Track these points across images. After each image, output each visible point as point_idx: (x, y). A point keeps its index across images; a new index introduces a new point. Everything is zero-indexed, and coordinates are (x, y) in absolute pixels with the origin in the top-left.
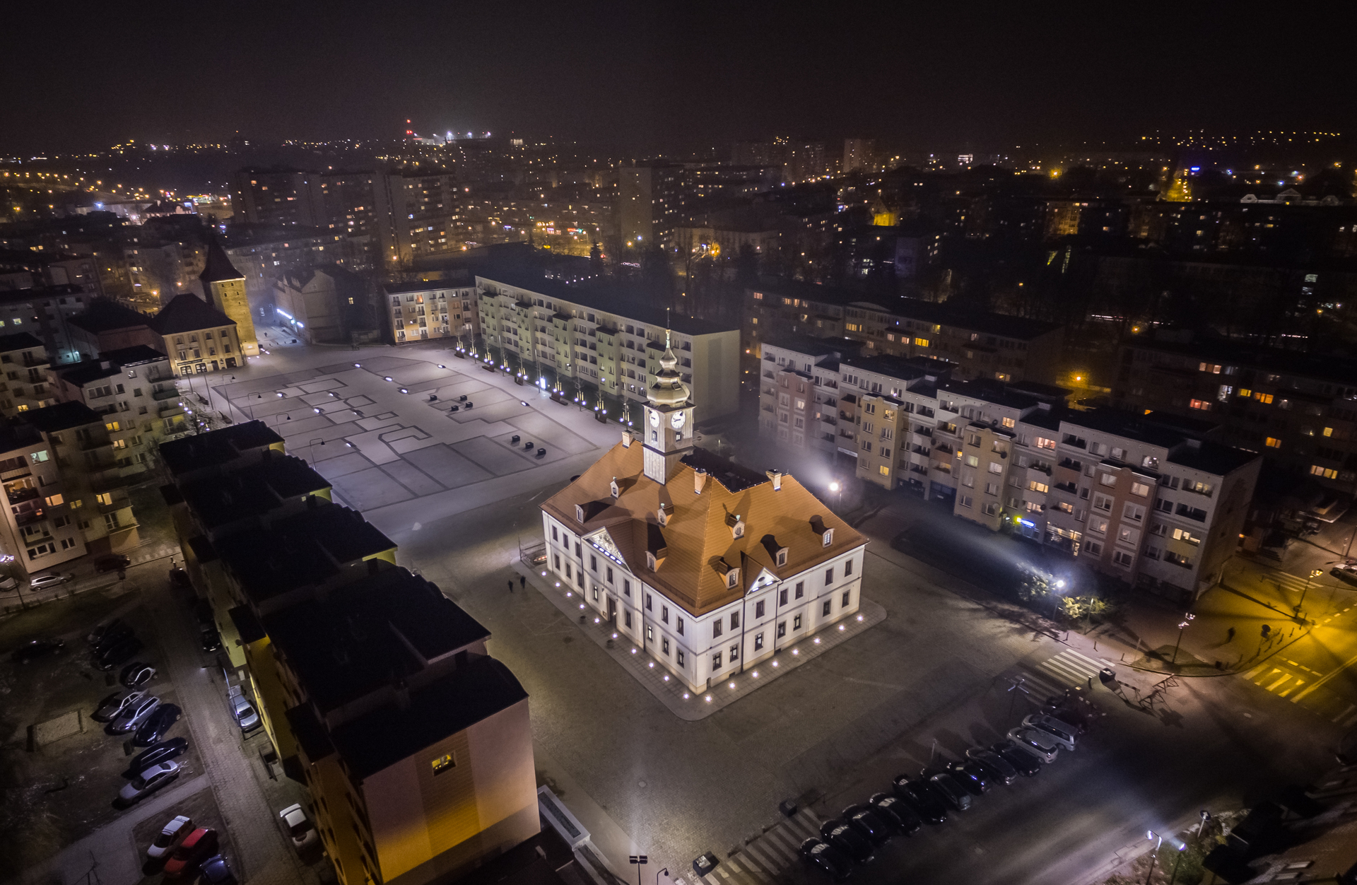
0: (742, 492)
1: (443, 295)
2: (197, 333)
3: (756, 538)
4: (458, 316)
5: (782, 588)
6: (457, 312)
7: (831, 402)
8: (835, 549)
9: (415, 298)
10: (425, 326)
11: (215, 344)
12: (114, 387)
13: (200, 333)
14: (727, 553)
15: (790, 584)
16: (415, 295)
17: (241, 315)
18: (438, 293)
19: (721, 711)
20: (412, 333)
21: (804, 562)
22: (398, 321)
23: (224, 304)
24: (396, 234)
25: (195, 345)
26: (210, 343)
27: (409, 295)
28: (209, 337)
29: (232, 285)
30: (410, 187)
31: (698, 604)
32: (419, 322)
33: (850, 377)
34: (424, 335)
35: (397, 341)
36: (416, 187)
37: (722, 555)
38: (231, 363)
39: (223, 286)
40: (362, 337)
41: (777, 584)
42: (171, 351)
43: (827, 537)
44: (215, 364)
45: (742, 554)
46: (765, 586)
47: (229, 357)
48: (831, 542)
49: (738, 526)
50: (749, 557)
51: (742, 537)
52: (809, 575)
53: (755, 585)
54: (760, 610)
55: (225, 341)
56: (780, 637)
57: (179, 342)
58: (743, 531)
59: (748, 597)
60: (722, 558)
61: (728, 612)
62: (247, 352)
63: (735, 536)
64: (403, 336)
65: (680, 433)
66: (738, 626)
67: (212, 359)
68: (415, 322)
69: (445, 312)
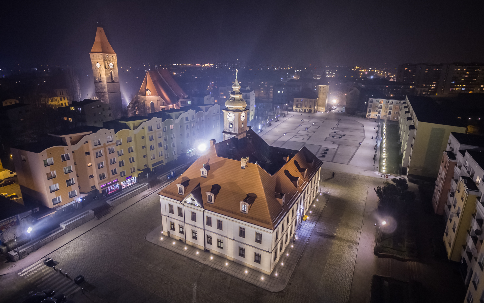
0: (223, 159)
1: (392, 102)
3: (211, 182)
5: (207, 214)
6: (397, 111)
8: (248, 217)
9: (380, 101)
10: (380, 113)
13: (309, 100)
15: (212, 216)
16: (380, 100)
17: (323, 98)
21: (228, 211)
22: (370, 109)
25: (301, 103)
27: (378, 99)
28: (306, 101)
29: (324, 87)
34: (379, 117)
40: (358, 114)
41: (202, 209)
42: (295, 103)
43: (245, 207)
44: (305, 110)
45: (199, 185)
46: (194, 205)
47: (310, 109)
48: (247, 212)
49: (203, 170)
50: (200, 188)
51: (206, 177)
52: (226, 220)
53: (189, 200)
54: (194, 217)
55: (311, 104)
56: (208, 243)
57: (297, 101)
58: (206, 175)
59: (185, 204)
60: (189, 180)
61: (176, 204)
62: (321, 110)
63: (202, 175)
64: (370, 115)
65: (232, 124)
66: (182, 217)
67: (305, 108)
68: (377, 111)
69: (391, 110)
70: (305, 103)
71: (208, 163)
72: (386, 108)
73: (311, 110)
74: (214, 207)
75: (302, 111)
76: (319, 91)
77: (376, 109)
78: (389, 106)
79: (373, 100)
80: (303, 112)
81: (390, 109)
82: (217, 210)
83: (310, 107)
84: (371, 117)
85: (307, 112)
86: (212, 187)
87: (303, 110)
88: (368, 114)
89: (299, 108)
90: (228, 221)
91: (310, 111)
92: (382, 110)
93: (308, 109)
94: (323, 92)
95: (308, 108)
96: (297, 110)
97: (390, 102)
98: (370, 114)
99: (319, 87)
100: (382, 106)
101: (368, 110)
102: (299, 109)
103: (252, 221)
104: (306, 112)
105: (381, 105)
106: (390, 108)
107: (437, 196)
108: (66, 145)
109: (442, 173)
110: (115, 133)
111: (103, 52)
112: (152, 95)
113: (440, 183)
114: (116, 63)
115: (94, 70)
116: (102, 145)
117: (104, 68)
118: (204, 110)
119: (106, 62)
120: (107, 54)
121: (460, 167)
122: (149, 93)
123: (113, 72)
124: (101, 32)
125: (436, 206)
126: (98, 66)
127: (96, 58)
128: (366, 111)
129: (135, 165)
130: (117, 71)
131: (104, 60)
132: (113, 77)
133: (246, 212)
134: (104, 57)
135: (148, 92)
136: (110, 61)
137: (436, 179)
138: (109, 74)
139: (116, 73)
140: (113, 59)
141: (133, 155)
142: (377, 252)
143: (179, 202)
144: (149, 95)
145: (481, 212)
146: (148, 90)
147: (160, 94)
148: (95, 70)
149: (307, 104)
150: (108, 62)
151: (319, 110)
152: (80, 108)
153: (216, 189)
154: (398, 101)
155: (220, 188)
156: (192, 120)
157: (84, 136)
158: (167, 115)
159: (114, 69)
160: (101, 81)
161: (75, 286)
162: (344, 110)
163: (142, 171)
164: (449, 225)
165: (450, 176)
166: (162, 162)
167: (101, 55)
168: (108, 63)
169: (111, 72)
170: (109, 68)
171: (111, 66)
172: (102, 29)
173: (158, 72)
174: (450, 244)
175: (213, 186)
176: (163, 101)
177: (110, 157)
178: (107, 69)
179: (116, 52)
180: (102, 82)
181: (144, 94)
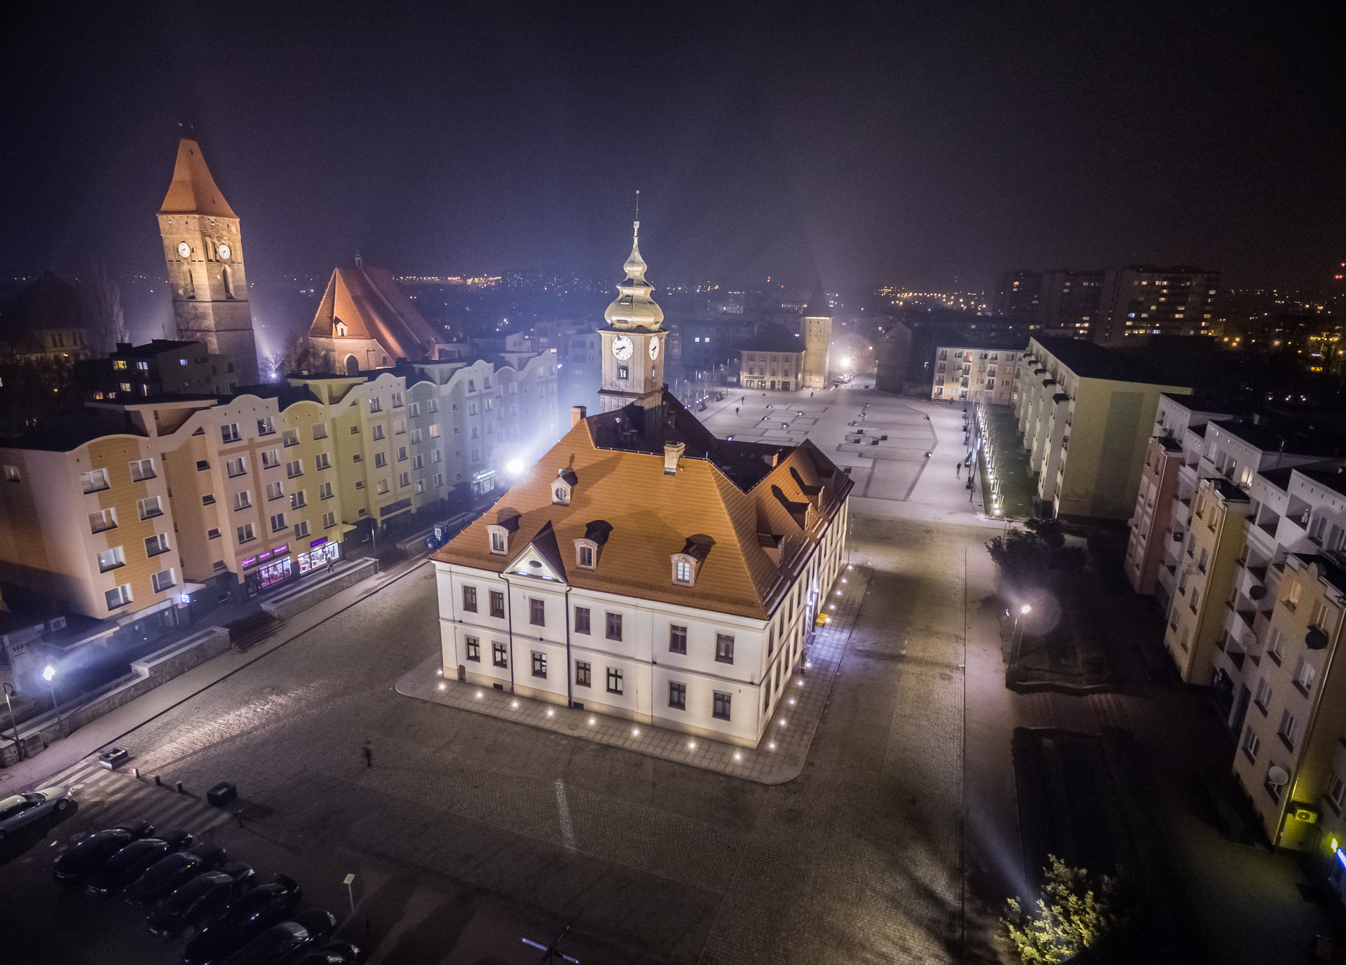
0: (611, 453)
1: (996, 355)
3: (584, 516)
4: (1007, 383)
5: (576, 601)
6: (1008, 378)
8: (693, 595)
9: (965, 355)
14: (530, 514)
16: (965, 351)
17: (815, 344)
18: (991, 353)
22: (940, 377)
23: (807, 335)
25: (763, 364)
26: (774, 365)
27: (958, 350)
29: (818, 322)
32: (961, 380)
34: (963, 395)
35: (933, 397)
39: (813, 321)
41: (563, 587)
42: (744, 365)
43: (684, 568)
44: (773, 383)
45: (549, 525)
46: (540, 578)
47: (786, 380)
48: (692, 584)
49: (560, 484)
50: (553, 533)
51: (567, 505)
52: (633, 611)
53: (523, 566)
54: (537, 614)
55: (787, 366)
56: (579, 682)
57: (752, 359)
58: (568, 497)
59: (512, 579)
60: (520, 516)
61: (484, 582)
62: (814, 384)
63: (555, 499)
64: (941, 393)
65: (626, 369)
66: (503, 618)
67: (772, 379)
68: (957, 380)
69: (993, 376)
70: (771, 363)
71: (570, 467)
72: (981, 371)
73: (789, 383)
74: (600, 578)
75: (763, 385)
76: (808, 333)
77: (956, 373)
78: (989, 366)
79: (946, 351)
80: (768, 390)
81: (992, 373)
82: (608, 586)
83: (786, 374)
84: (943, 397)
85: (779, 389)
86: (586, 529)
87: (768, 384)
88: (935, 389)
89: (756, 378)
90: (639, 612)
91: (785, 387)
92: (971, 378)
93: (779, 382)
94: (817, 335)
95: (779, 379)
96: (752, 384)
97: (989, 357)
98: (941, 389)
99: (808, 323)
100: (969, 366)
101: (936, 378)
102: (756, 381)
103: (707, 603)
104: (776, 388)
105: (968, 364)
106: (990, 371)
107: (1139, 547)
108: (146, 435)
109: (1150, 489)
110: (281, 410)
111: (201, 210)
112: (351, 336)
113: (1144, 517)
114: (239, 246)
115: (172, 265)
116: (244, 443)
117: (202, 258)
118: (515, 363)
119: (208, 239)
120: (212, 218)
121: (1194, 466)
122: (342, 330)
123: (229, 270)
124: (192, 153)
125: (1138, 573)
126: (185, 251)
127: (178, 229)
128: (930, 382)
129: (334, 506)
130: (242, 267)
131: (204, 235)
132: (231, 286)
133: (688, 582)
134: (202, 225)
135: (340, 326)
136: (220, 238)
137: (1131, 513)
138: (219, 277)
139: (238, 274)
140: (230, 231)
141: (330, 476)
142: (1013, 682)
143: (495, 575)
144: (343, 335)
145: (1260, 546)
146: (337, 321)
147: (375, 334)
148: (175, 264)
149: (778, 367)
150: (215, 240)
151: (807, 384)
152: (145, 364)
153: (599, 531)
154: (1010, 353)
155: (610, 528)
156: (484, 391)
157: (193, 411)
158: (417, 371)
159: (231, 262)
160: (193, 297)
161: (213, 811)
162: (872, 383)
163: (355, 527)
164: (1180, 603)
165: (1171, 492)
166: (406, 503)
167: (193, 220)
168: (214, 244)
169: (225, 272)
170: (218, 258)
171: (224, 251)
172: (194, 145)
173: (365, 275)
174: (1184, 646)
175: (589, 525)
176: (386, 354)
177: (266, 477)
178: (214, 261)
179: (238, 214)
180: (198, 300)
181: (329, 334)
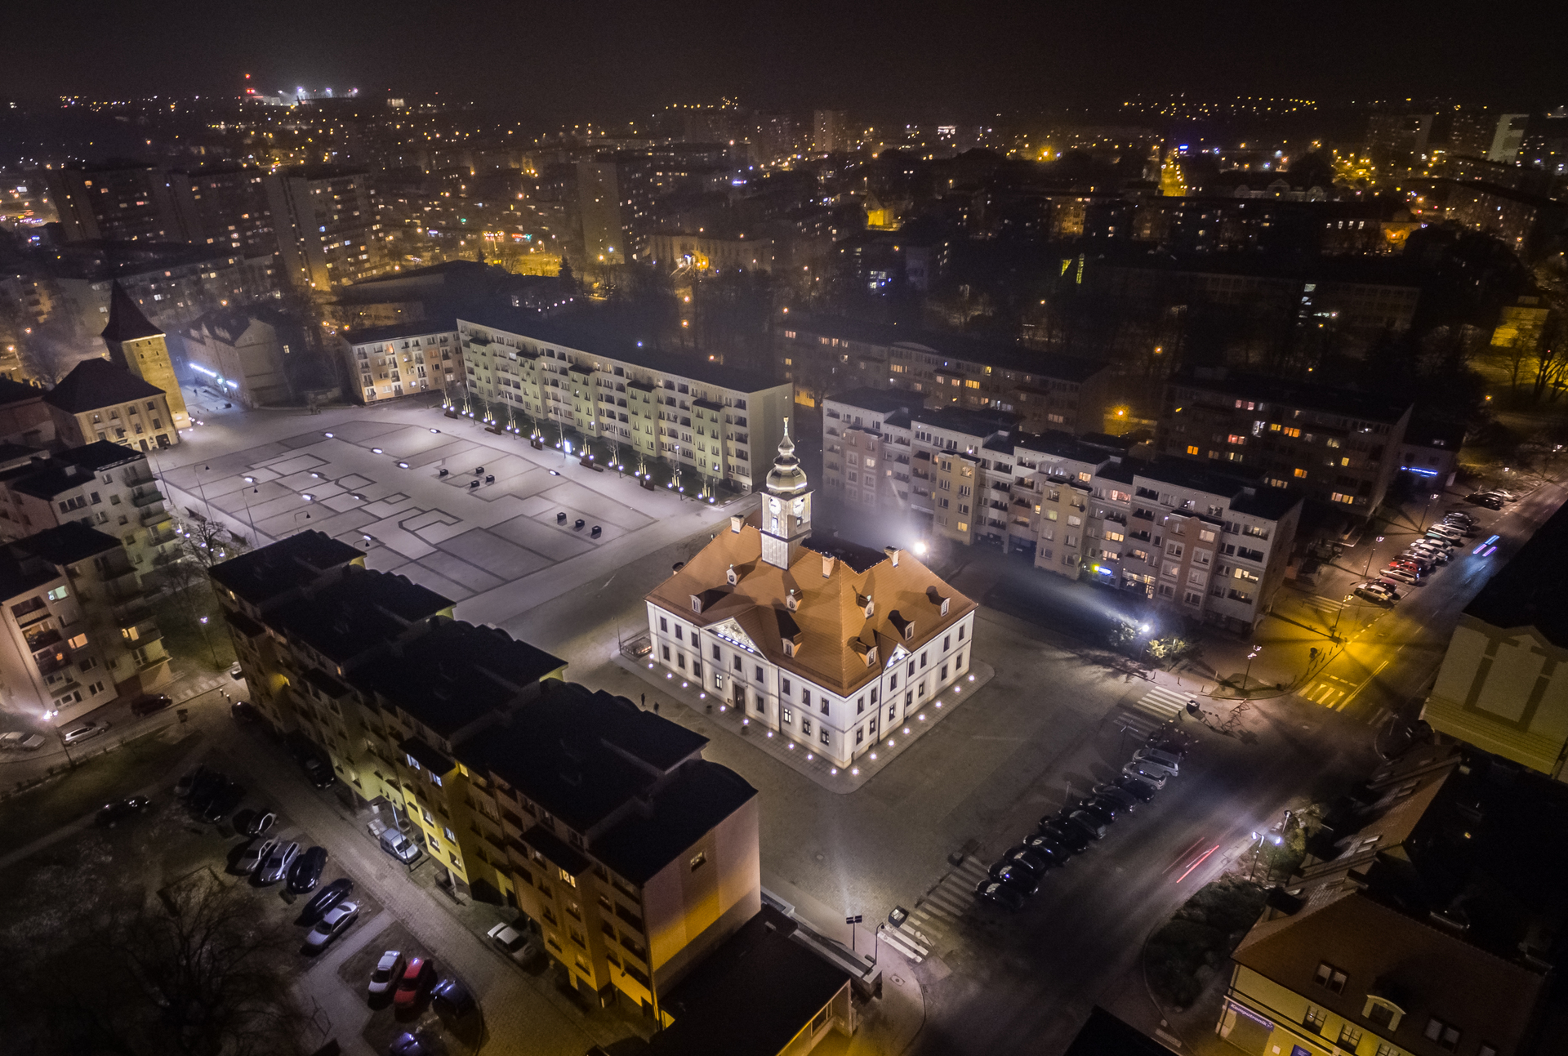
0: (867, 572)
1: (417, 342)
2: (118, 409)
3: (884, 615)
4: (437, 367)
5: (910, 660)
6: (436, 362)
7: (902, 459)
8: (951, 617)
9: (384, 348)
10: (398, 380)
11: (141, 420)
12: (89, 498)
13: (121, 407)
14: (862, 633)
15: (917, 656)
16: (385, 344)
17: (164, 379)
18: (411, 340)
19: (870, 781)
20: (383, 389)
21: (927, 633)
22: (365, 377)
23: (142, 367)
24: (305, 252)
25: (116, 422)
26: (135, 419)
27: (377, 345)
28: (132, 411)
29: (150, 343)
30: (318, 192)
31: (845, 685)
32: (391, 375)
33: (923, 434)
34: (398, 391)
35: (366, 400)
36: (324, 191)
37: (857, 635)
38: (163, 442)
39: (138, 345)
40: (320, 397)
44: (143, 443)
47: (161, 434)
55: (153, 415)
62: (178, 425)
64: (374, 393)
67: (139, 437)
68: (386, 376)
72: (408, 361)
76: (139, 359)
77: (384, 371)
78: (414, 354)
79: (363, 349)
81: (419, 360)
83: (157, 425)
85: (154, 448)
88: (366, 392)
92: (401, 371)
93: (151, 438)
94: (154, 361)
95: (150, 434)
97: (411, 344)
98: (373, 390)
99: (134, 347)
100: (394, 359)
101: (363, 380)
104: (150, 448)
105: (391, 356)
106: (416, 359)
113: (862, 474)
121: (905, 443)
128: (357, 385)
154: (430, 336)
